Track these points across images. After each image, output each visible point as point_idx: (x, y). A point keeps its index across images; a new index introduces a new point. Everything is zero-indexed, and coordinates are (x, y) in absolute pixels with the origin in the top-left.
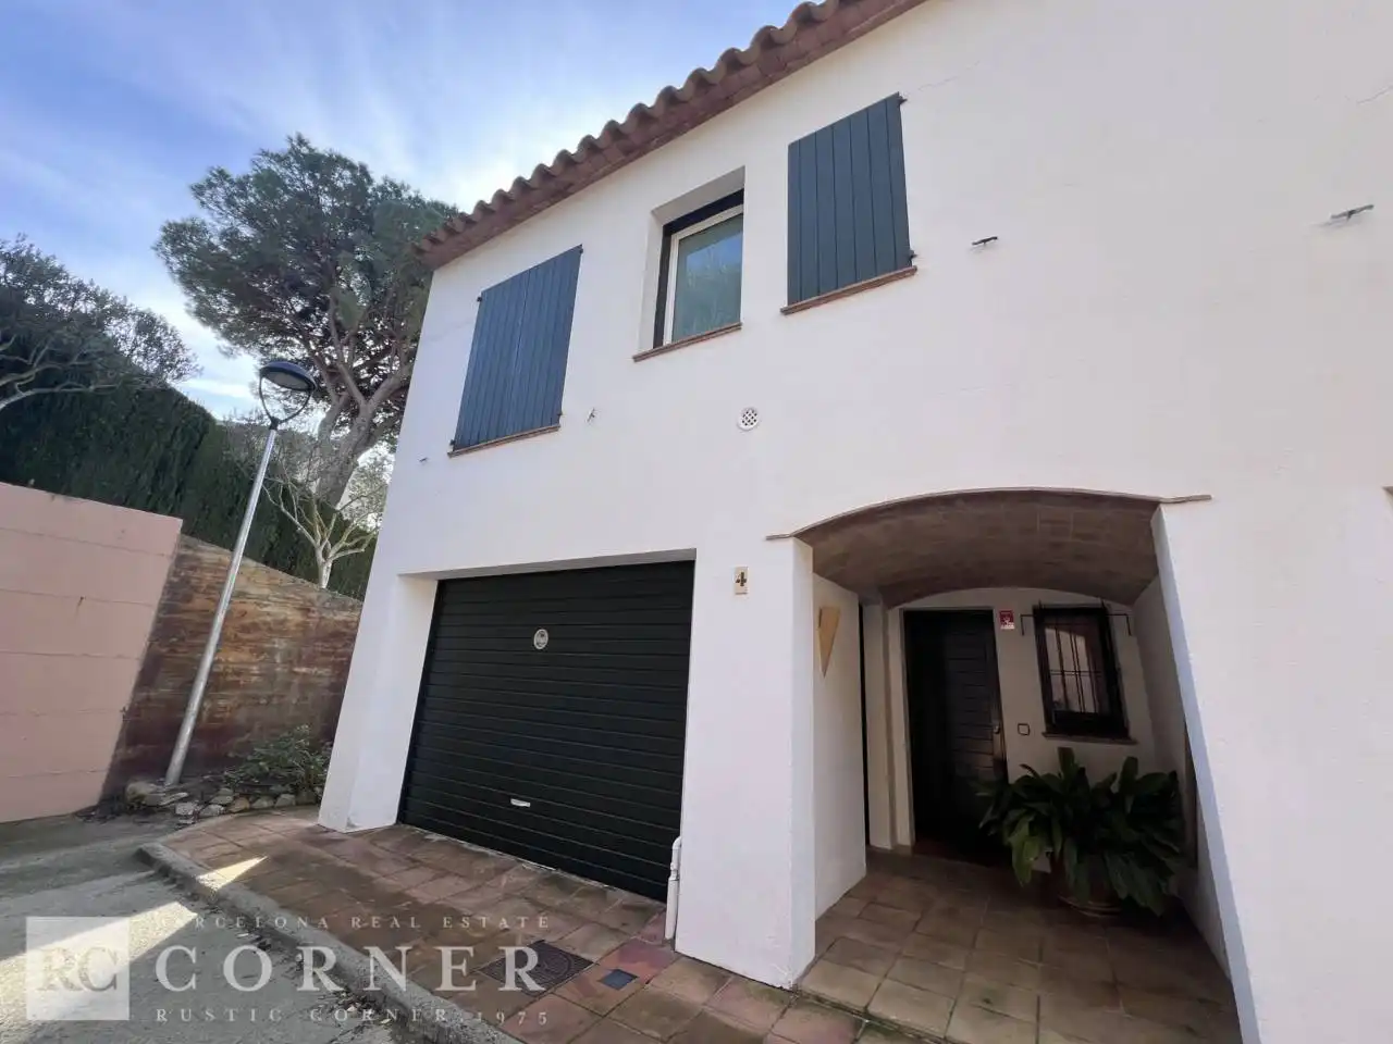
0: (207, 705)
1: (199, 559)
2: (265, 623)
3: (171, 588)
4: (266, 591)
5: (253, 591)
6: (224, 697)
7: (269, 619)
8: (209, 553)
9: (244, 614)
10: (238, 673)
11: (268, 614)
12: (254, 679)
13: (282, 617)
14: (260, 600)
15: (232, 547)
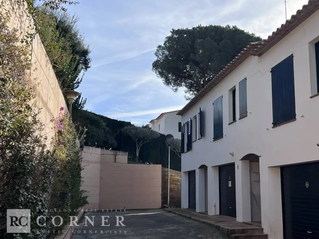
0: (171, 194)
1: (164, 171)
2: (176, 180)
3: (162, 176)
4: (174, 174)
5: (173, 175)
6: (173, 193)
7: (176, 179)
8: (166, 169)
9: (172, 179)
10: (173, 189)
11: (176, 178)
12: (176, 189)
13: (178, 179)
14: (174, 176)
15: (168, 168)
